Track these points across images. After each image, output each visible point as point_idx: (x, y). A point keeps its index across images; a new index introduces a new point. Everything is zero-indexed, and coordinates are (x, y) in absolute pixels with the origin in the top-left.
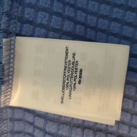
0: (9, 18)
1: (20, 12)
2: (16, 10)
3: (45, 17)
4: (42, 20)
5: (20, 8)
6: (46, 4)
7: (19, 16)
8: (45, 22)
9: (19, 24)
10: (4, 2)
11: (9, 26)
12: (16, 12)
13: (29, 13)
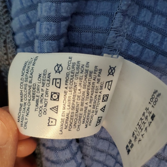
0: (117, 35)
1: (130, 29)
2: (126, 27)
3: (157, 38)
4: (154, 41)
5: (132, 25)
6: (160, 24)
7: (129, 33)
8: (156, 44)
9: (126, 42)
10: (116, 16)
11: (114, 42)
12: (126, 29)
13: (141, 32)
